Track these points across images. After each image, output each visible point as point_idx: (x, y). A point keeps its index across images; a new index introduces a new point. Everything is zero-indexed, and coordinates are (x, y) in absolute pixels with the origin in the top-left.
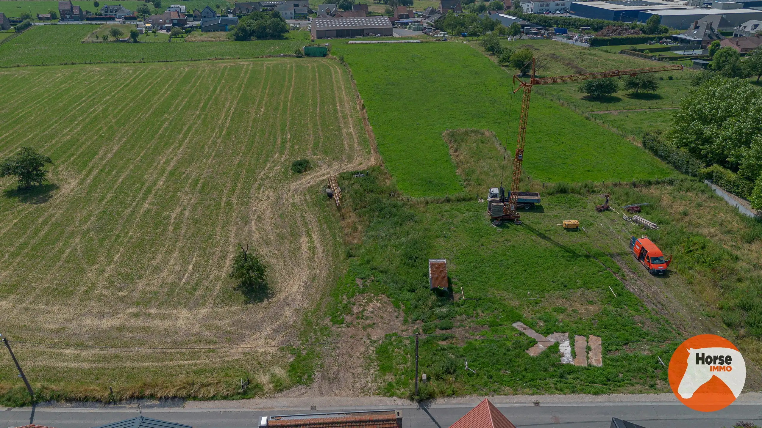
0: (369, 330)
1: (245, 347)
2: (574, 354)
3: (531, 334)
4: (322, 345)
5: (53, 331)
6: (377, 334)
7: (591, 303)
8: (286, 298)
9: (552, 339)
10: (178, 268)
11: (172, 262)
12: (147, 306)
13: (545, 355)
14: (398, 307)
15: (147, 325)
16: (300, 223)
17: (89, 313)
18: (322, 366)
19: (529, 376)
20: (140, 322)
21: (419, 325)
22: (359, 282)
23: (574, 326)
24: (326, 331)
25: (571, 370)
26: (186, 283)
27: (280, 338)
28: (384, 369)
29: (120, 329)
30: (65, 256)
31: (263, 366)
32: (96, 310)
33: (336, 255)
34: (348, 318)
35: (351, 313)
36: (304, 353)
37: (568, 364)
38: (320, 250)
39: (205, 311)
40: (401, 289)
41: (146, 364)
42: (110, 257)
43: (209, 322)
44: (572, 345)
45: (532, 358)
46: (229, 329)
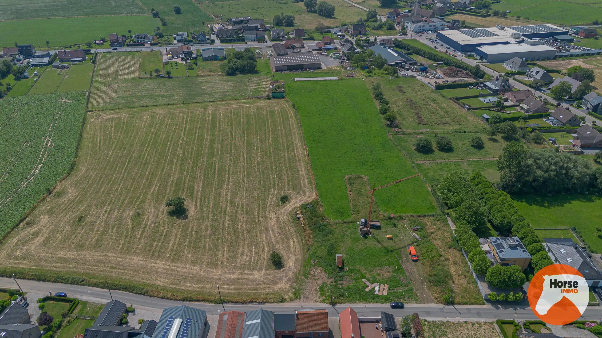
0: (317, 281)
1: (279, 286)
2: (379, 291)
3: (368, 283)
4: (302, 286)
5: (217, 279)
6: (320, 282)
7: (389, 272)
8: (289, 268)
9: (373, 285)
10: (249, 254)
11: (246, 251)
12: (243, 270)
13: (370, 291)
14: (326, 272)
15: (246, 277)
16: (288, 233)
17: (226, 273)
18: (303, 293)
19: (365, 298)
20: (243, 276)
21: (333, 279)
22: (312, 262)
23: (381, 281)
24: (303, 281)
25: (377, 296)
26: (254, 261)
27: (289, 283)
28: (322, 295)
29: (238, 279)
30: (207, 247)
31: (286, 293)
32: (228, 271)
33: (304, 249)
34: (310, 276)
35: (310, 274)
36: (297, 289)
37: (377, 294)
38: (297, 247)
39: (263, 272)
40: (327, 265)
41: (251, 291)
42: (223, 248)
43: (265, 277)
44: (379, 288)
45: (367, 292)
46: (272, 279)
